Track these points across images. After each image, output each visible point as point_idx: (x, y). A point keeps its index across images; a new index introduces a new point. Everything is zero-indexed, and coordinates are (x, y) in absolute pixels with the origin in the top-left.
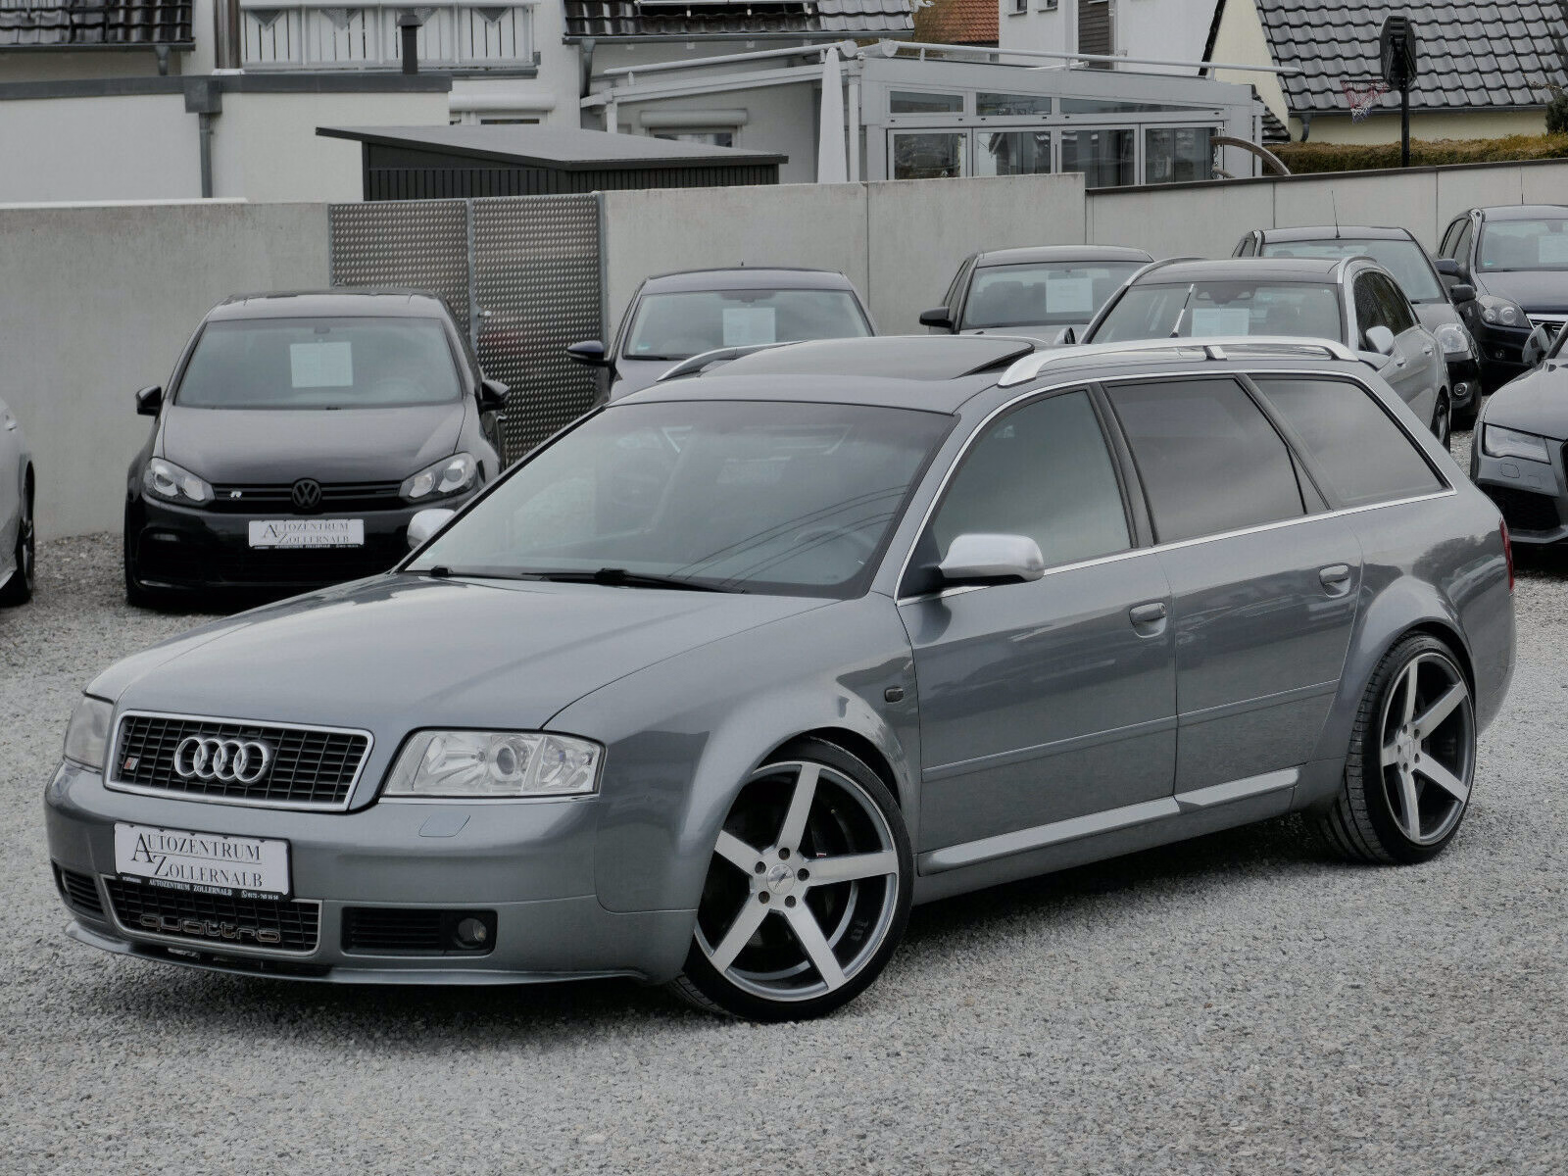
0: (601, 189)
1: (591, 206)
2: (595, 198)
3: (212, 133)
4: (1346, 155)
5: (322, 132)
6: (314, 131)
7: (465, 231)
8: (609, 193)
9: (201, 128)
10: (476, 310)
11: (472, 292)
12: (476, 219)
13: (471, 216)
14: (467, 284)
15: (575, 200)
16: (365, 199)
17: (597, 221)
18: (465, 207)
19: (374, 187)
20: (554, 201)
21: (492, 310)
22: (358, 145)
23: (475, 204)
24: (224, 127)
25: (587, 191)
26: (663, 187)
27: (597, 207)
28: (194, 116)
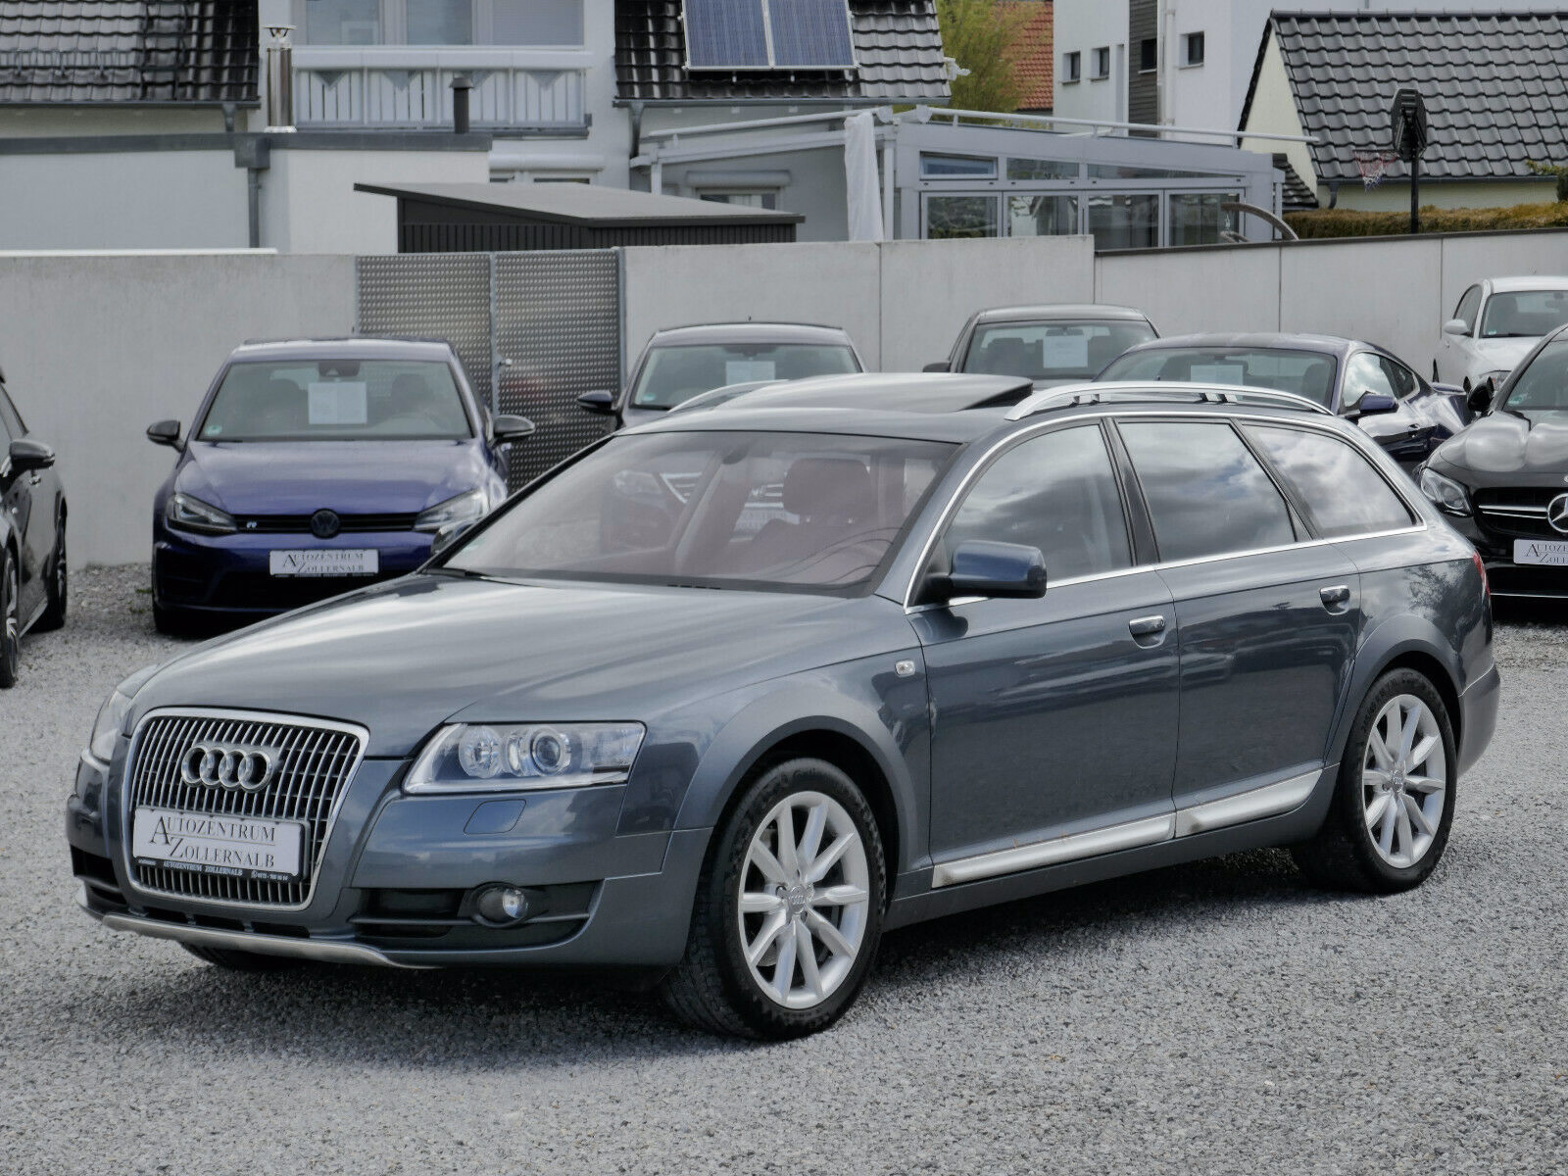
0: (622, 245)
1: (611, 261)
2: (616, 254)
3: (259, 187)
4: (1367, 221)
5: (359, 187)
6: (352, 187)
7: (488, 282)
8: (628, 249)
9: (249, 183)
10: (497, 358)
11: (494, 341)
12: (498, 272)
13: (494, 268)
14: (490, 333)
15: (596, 255)
16: (399, 251)
17: (617, 275)
18: (488, 261)
19: (409, 239)
20: (575, 255)
21: (512, 358)
22: (393, 201)
23: (498, 257)
24: (272, 182)
25: (609, 247)
26: (683, 243)
27: (617, 261)
28: (243, 172)
